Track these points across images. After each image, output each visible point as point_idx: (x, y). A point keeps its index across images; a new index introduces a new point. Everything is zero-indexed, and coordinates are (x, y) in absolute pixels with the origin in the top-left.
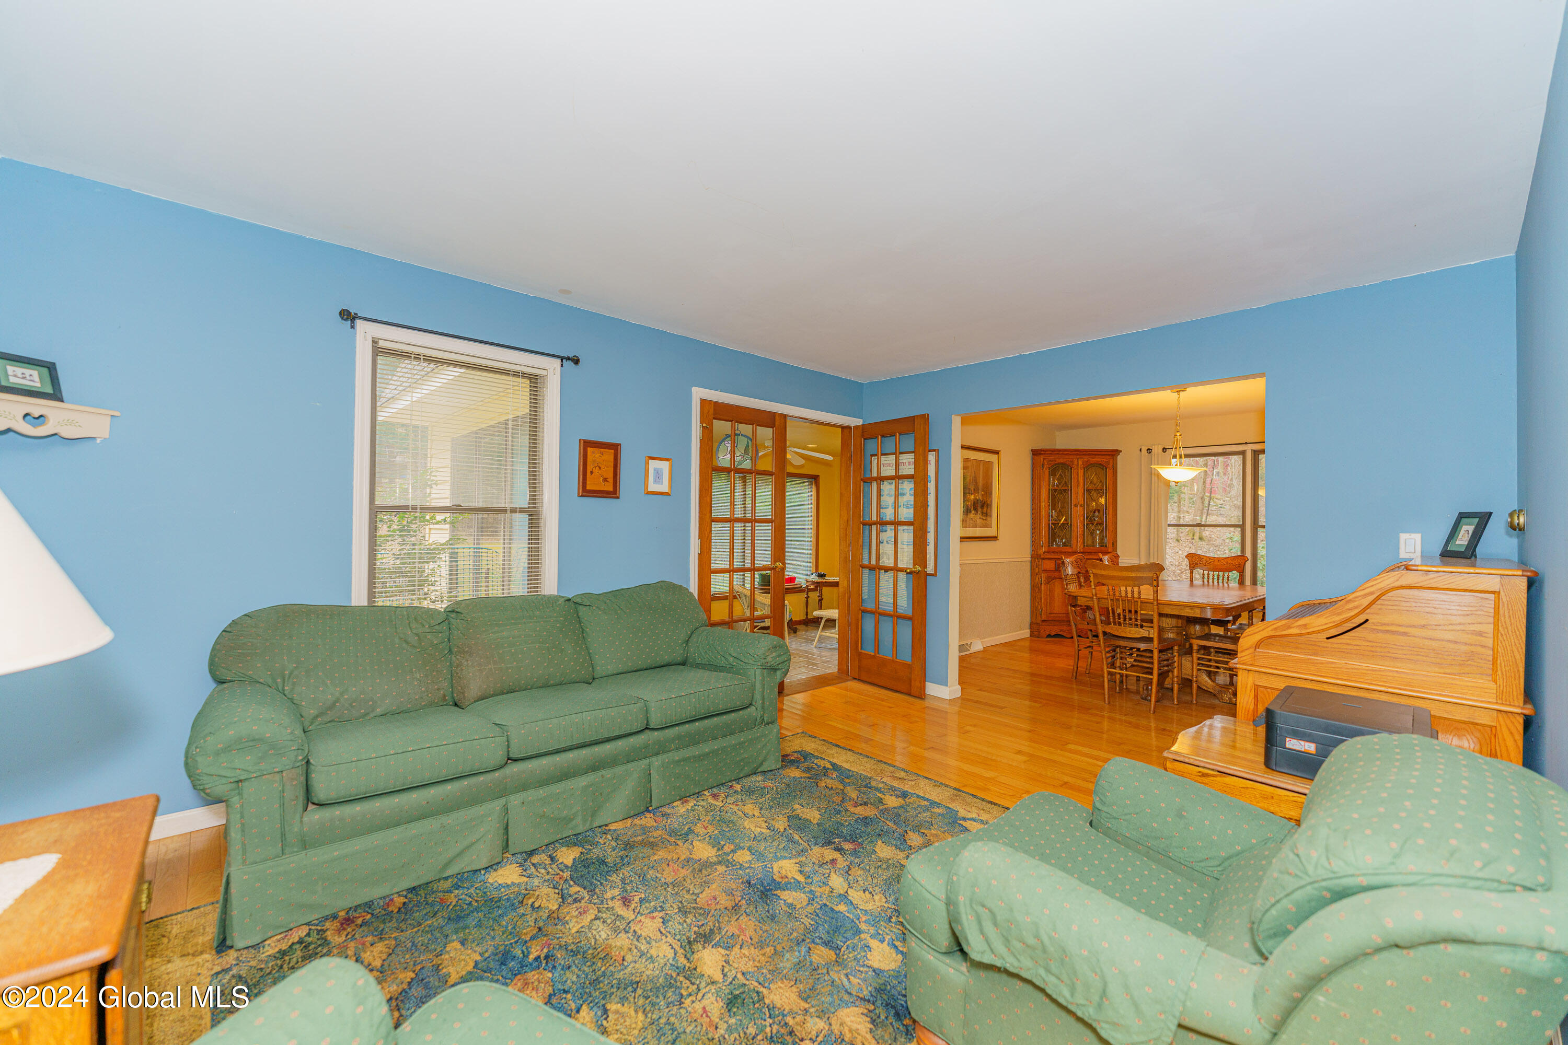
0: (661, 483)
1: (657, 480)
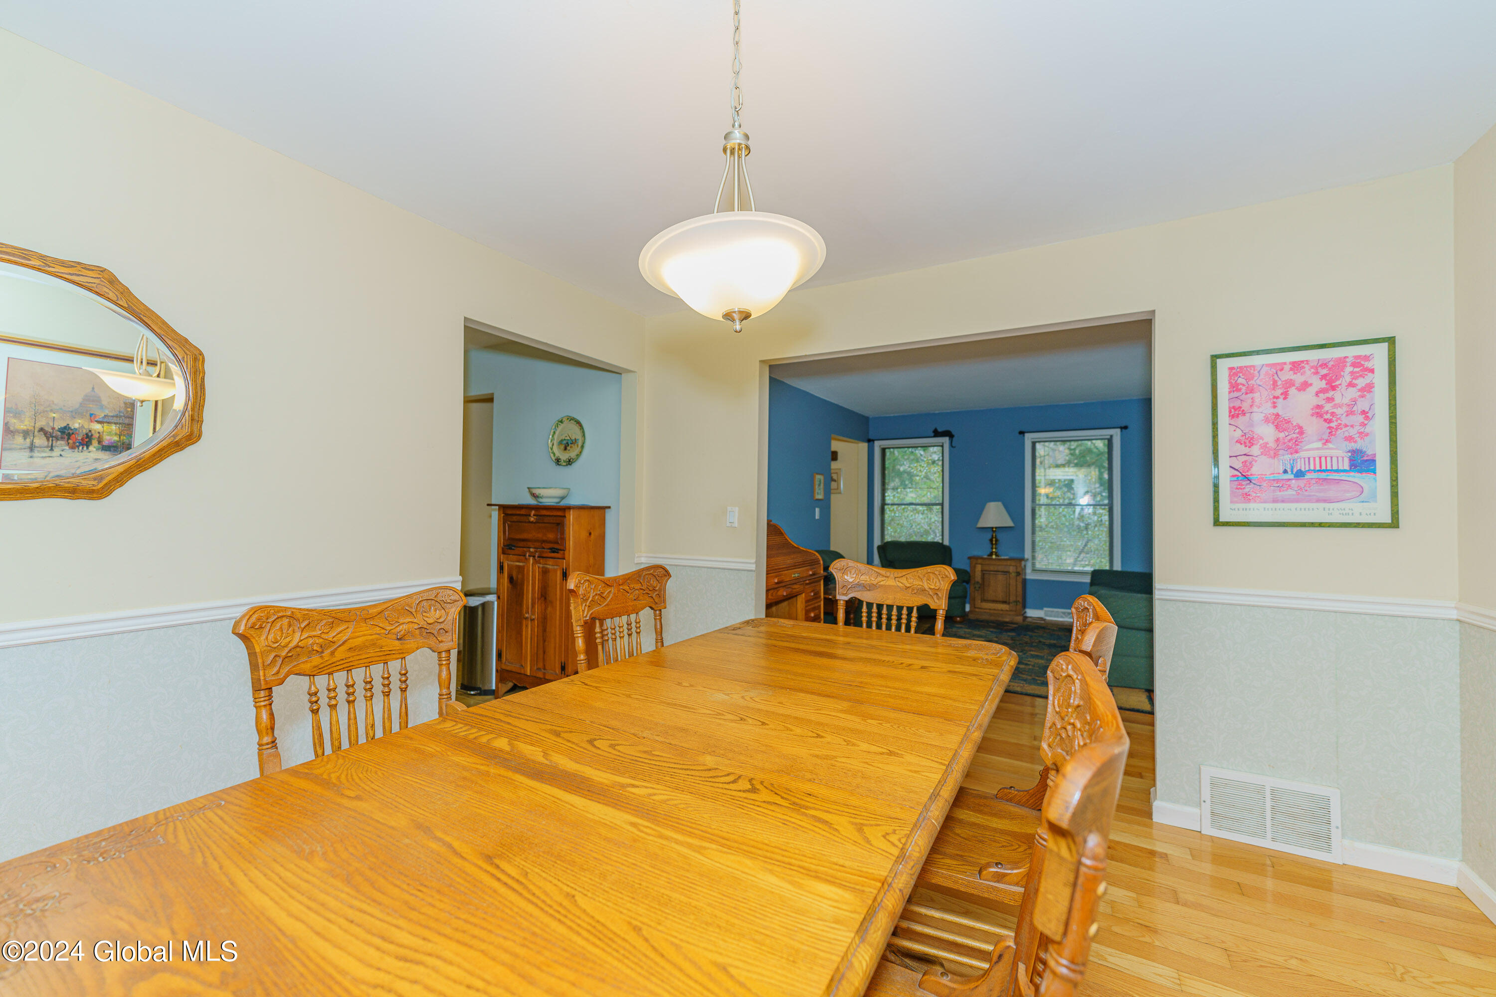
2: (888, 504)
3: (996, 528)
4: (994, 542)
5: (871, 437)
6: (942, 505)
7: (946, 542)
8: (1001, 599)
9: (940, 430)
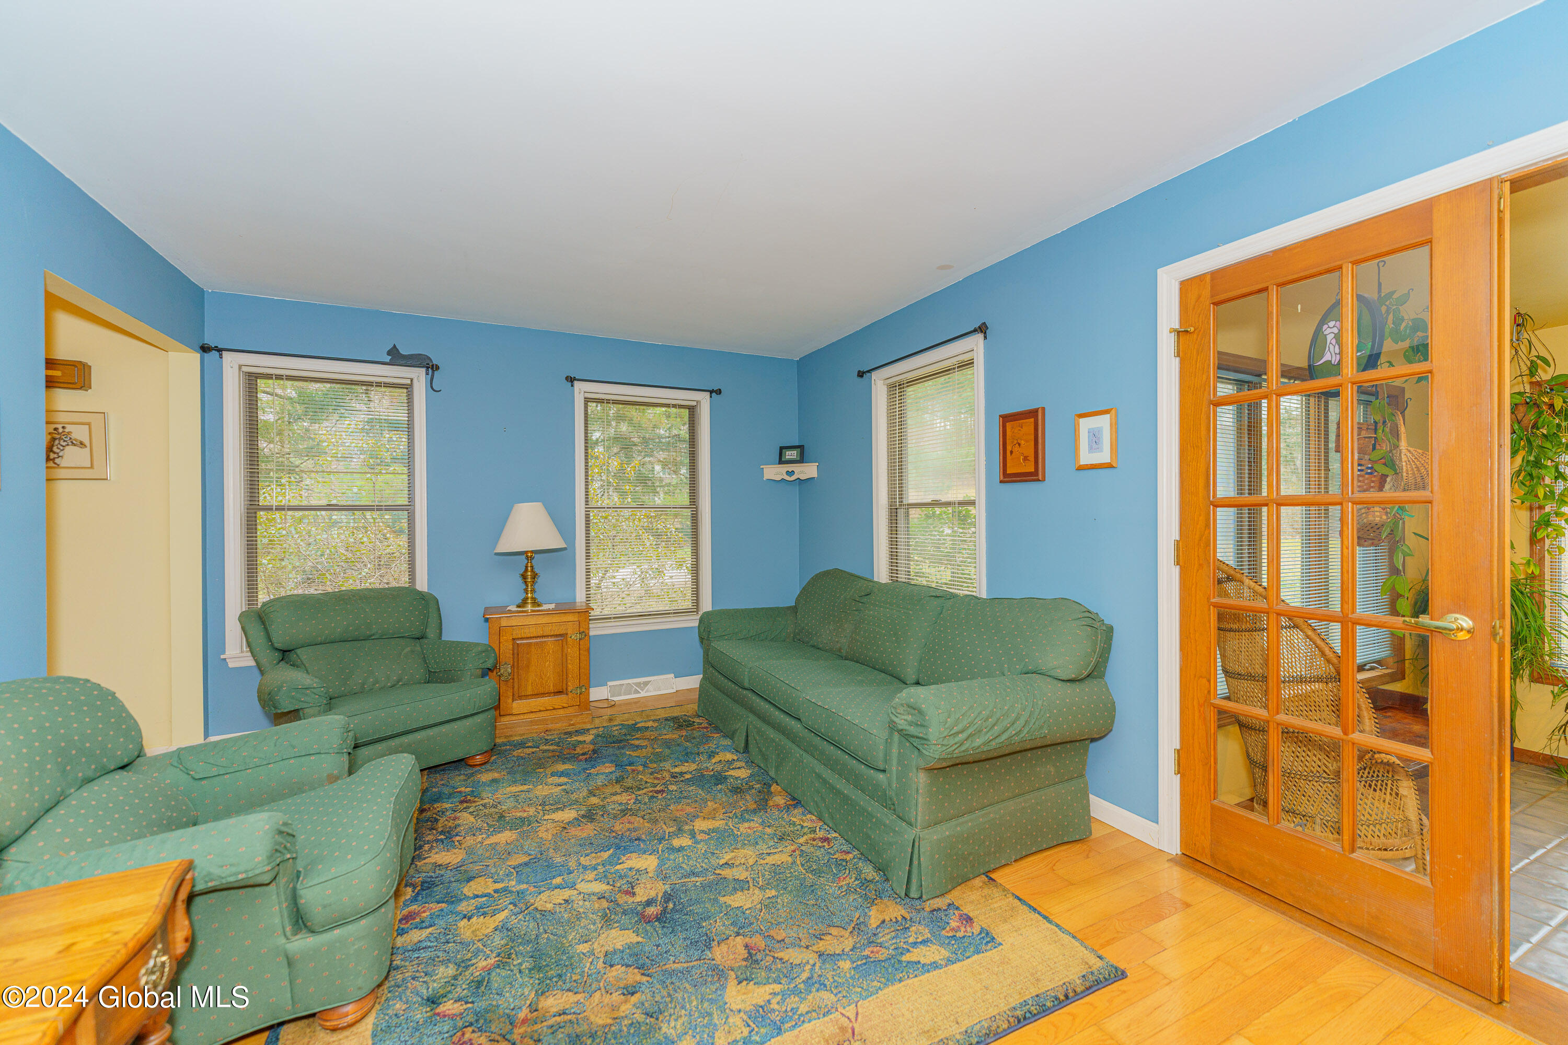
0: (1099, 449)
1: (1094, 446)
2: (269, 509)
3: (532, 552)
4: (529, 577)
5: (210, 341)
6: (409, 509)
7: (422, 585)
8: (552, 689)
9: (403, 351)
